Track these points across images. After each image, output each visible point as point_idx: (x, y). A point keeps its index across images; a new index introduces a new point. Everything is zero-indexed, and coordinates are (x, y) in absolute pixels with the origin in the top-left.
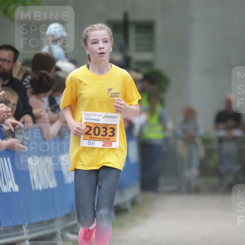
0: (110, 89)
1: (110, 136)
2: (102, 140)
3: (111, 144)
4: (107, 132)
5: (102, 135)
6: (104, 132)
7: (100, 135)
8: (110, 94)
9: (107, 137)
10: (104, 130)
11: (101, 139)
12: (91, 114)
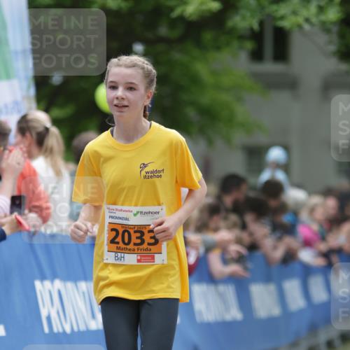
0: (145, 165)
1: (149, 244)
2: (136, 252)
3: (153, 258)
4: (144, 237)
5: (135, 244)
6: (137, 238)
7: (132, 243)
8: (143, 173)
9: (145, 246)
10: (138, 235)
11: (134, 250)
12: (117, 210)
